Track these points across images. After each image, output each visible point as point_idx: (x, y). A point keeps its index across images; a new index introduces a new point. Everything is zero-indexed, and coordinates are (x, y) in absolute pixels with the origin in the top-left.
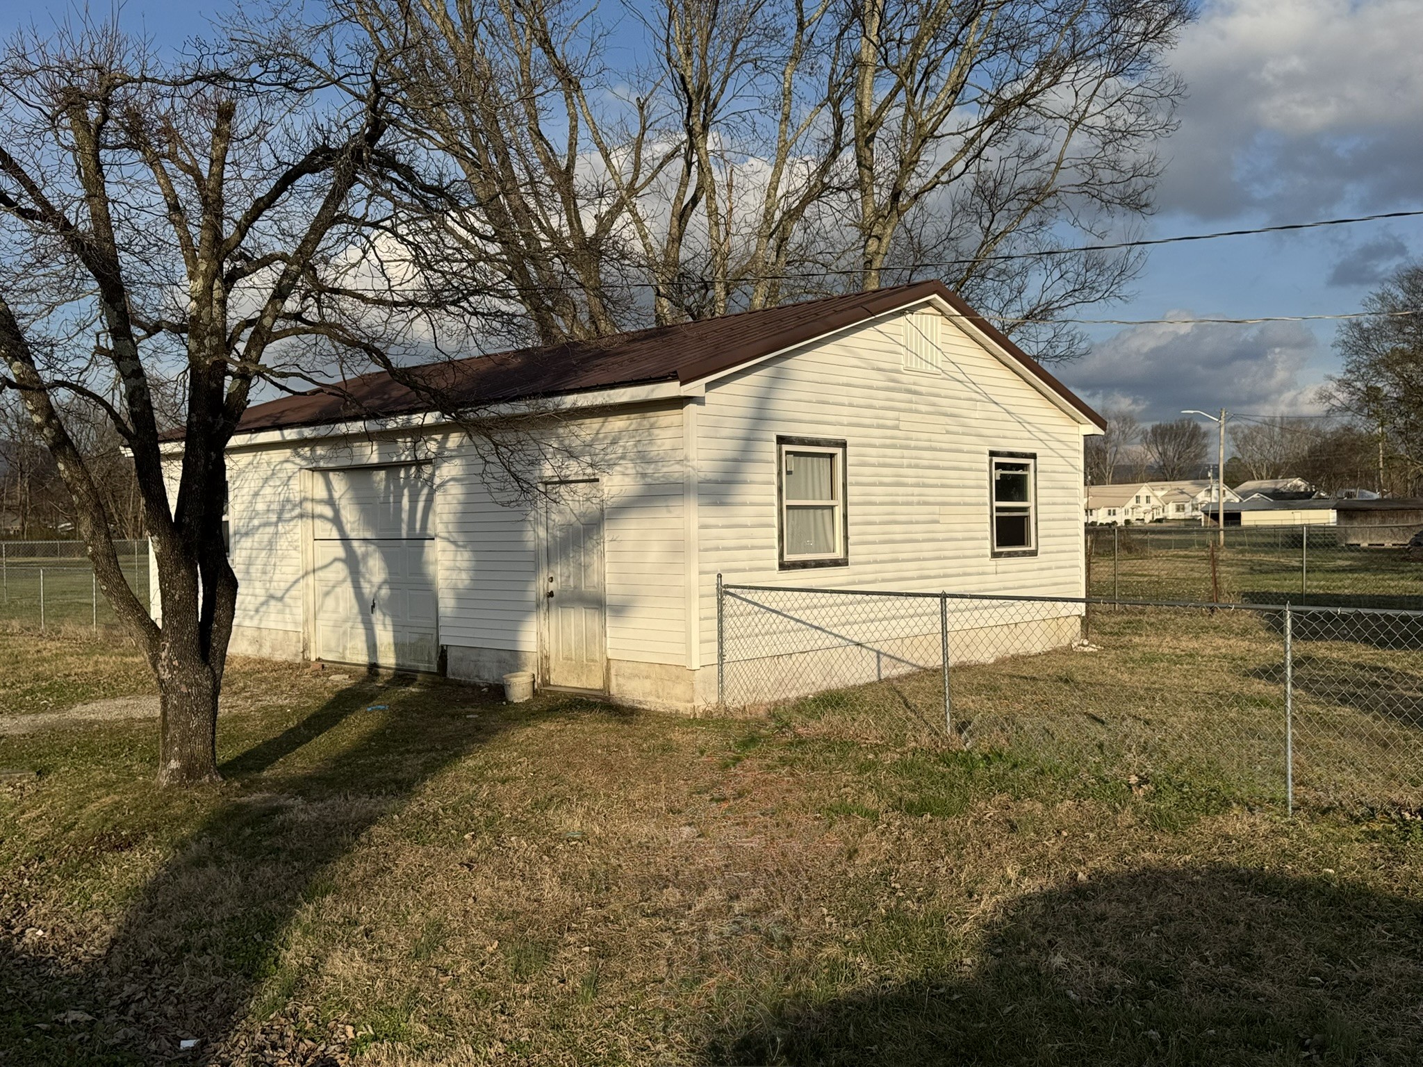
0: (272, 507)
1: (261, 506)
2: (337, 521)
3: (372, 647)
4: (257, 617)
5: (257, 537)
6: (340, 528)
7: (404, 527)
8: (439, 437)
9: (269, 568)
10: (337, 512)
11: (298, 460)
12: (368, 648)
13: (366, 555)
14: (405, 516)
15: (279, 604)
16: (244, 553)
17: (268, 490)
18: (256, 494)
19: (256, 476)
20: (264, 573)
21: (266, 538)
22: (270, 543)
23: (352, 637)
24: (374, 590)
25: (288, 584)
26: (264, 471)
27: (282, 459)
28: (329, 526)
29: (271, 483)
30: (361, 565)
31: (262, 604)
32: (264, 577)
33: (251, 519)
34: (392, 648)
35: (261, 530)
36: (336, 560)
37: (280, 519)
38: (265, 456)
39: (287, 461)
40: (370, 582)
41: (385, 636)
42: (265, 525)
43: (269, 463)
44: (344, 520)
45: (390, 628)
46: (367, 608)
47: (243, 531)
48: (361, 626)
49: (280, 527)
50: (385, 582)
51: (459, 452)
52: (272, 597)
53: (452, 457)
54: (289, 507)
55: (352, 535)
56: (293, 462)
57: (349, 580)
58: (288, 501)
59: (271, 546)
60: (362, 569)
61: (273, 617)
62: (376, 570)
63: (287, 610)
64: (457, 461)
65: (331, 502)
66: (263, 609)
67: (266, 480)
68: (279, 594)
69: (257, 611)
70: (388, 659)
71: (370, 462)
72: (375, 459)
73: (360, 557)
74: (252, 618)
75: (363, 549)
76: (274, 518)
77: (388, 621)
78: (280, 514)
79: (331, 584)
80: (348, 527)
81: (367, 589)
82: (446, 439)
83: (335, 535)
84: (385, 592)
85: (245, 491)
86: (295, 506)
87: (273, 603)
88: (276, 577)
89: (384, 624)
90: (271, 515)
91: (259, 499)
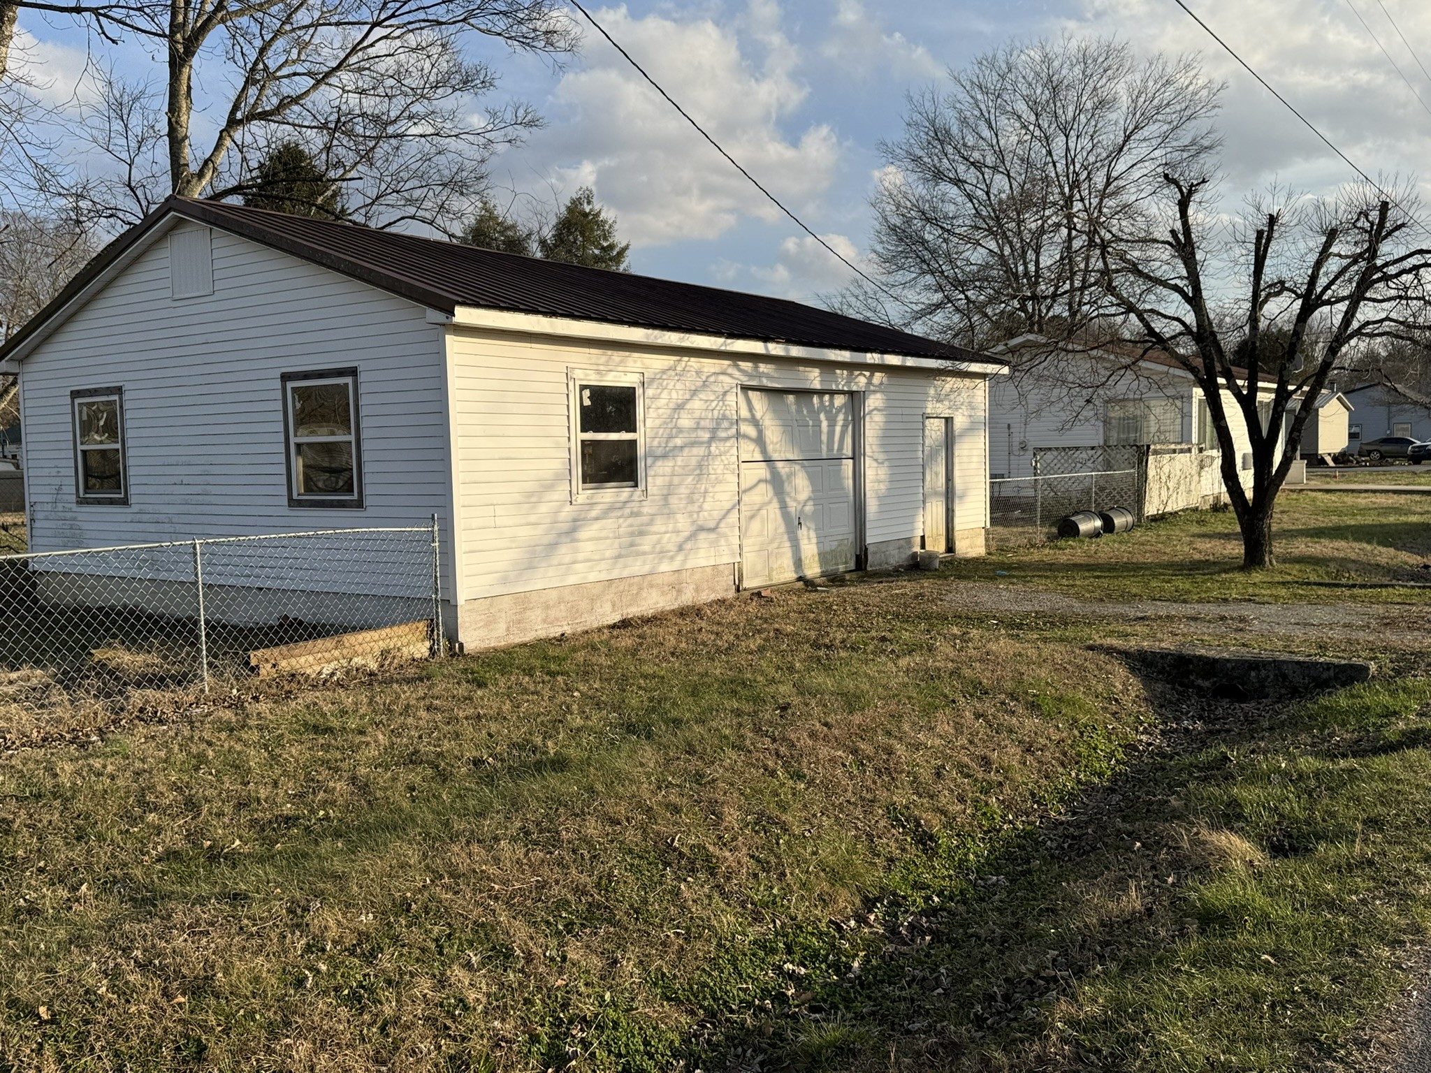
0: (703, 423)
1: (685, 422)
2: (760, 441)
3: (798, 563)
4: (680, 558)
5: (679, 461)
6: (764, 450)
7: (824, 447)
8: (867, 374)
9: (696, 496)
10: (760, 433)
11: (737, 373)
12: (795, 564)
13: (790, 476)
14: (824, 438)
15: (712, 536)
16: (659, 481)
17: (696, 404)
18: (680, 407)
19: (679, 386)
20: (691, 501)
21: (694, 461)
22: (700, 466)
23: (778, 556)
24: (799, 507)
25: (723, 512)
26: (691, 381)
27: (717, 370)
28: (752, 446)
29: (702, 396)
30: (786, 484)
31: (688, 539)
32: (690, 508)
33: (670, 437)
34: (817, 558)
35: (686, 450)
36: (760, 481)
37: (712, 439)
38: (694, 362)
39: (723, 373)
40: (795, 500)
41: (810, 549)
42: (693, 444)
43: (698, 373)
44: (768, 441)
45: (814, 540)
46: (793, 524)
47: (659, 452)
48: (788, 544)
49: (713, 449)
50: (810, 499)
51: (880, 388)
52: (702, 529)
53: (874, 392)
54: (725, 424)
55: (775, 456)
56: (730, 375)
57: (775, 500)
58: (724, 418)
59: (701, 468)
60: (787, 487)
61: (702, 553)
62: (801, 487)
63: (723, 542)
64: (879, 396)
65: (755, 422)
66: (688, 546)
67: (694, 392)
68: (712, 524)
69: (680, 548)
70: (813, 570)
71: (812, 387)
72: (817, 385)
73: (784, 477)
74: (672, 558)
75: (787, 470)
76: (706, 436)
77: (813, 534)
78: (714, 431)
79: (756, 507)
80: (770, 448)
81: (793, 506)
82: (872, 375)
83: (758, 457)
84: (809, 508)
85: (662, 402)
86: (732, 424)
87: (702, 536)
88: (706, 506)
89: (809, 538)
90: (701, 433)
91: (683, 414)
